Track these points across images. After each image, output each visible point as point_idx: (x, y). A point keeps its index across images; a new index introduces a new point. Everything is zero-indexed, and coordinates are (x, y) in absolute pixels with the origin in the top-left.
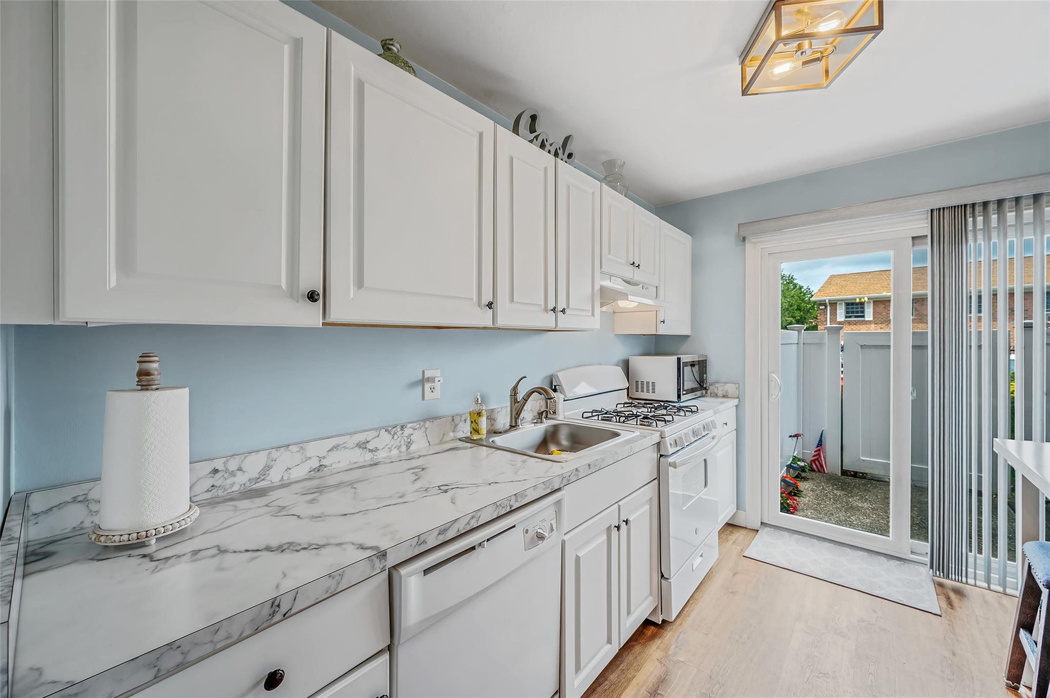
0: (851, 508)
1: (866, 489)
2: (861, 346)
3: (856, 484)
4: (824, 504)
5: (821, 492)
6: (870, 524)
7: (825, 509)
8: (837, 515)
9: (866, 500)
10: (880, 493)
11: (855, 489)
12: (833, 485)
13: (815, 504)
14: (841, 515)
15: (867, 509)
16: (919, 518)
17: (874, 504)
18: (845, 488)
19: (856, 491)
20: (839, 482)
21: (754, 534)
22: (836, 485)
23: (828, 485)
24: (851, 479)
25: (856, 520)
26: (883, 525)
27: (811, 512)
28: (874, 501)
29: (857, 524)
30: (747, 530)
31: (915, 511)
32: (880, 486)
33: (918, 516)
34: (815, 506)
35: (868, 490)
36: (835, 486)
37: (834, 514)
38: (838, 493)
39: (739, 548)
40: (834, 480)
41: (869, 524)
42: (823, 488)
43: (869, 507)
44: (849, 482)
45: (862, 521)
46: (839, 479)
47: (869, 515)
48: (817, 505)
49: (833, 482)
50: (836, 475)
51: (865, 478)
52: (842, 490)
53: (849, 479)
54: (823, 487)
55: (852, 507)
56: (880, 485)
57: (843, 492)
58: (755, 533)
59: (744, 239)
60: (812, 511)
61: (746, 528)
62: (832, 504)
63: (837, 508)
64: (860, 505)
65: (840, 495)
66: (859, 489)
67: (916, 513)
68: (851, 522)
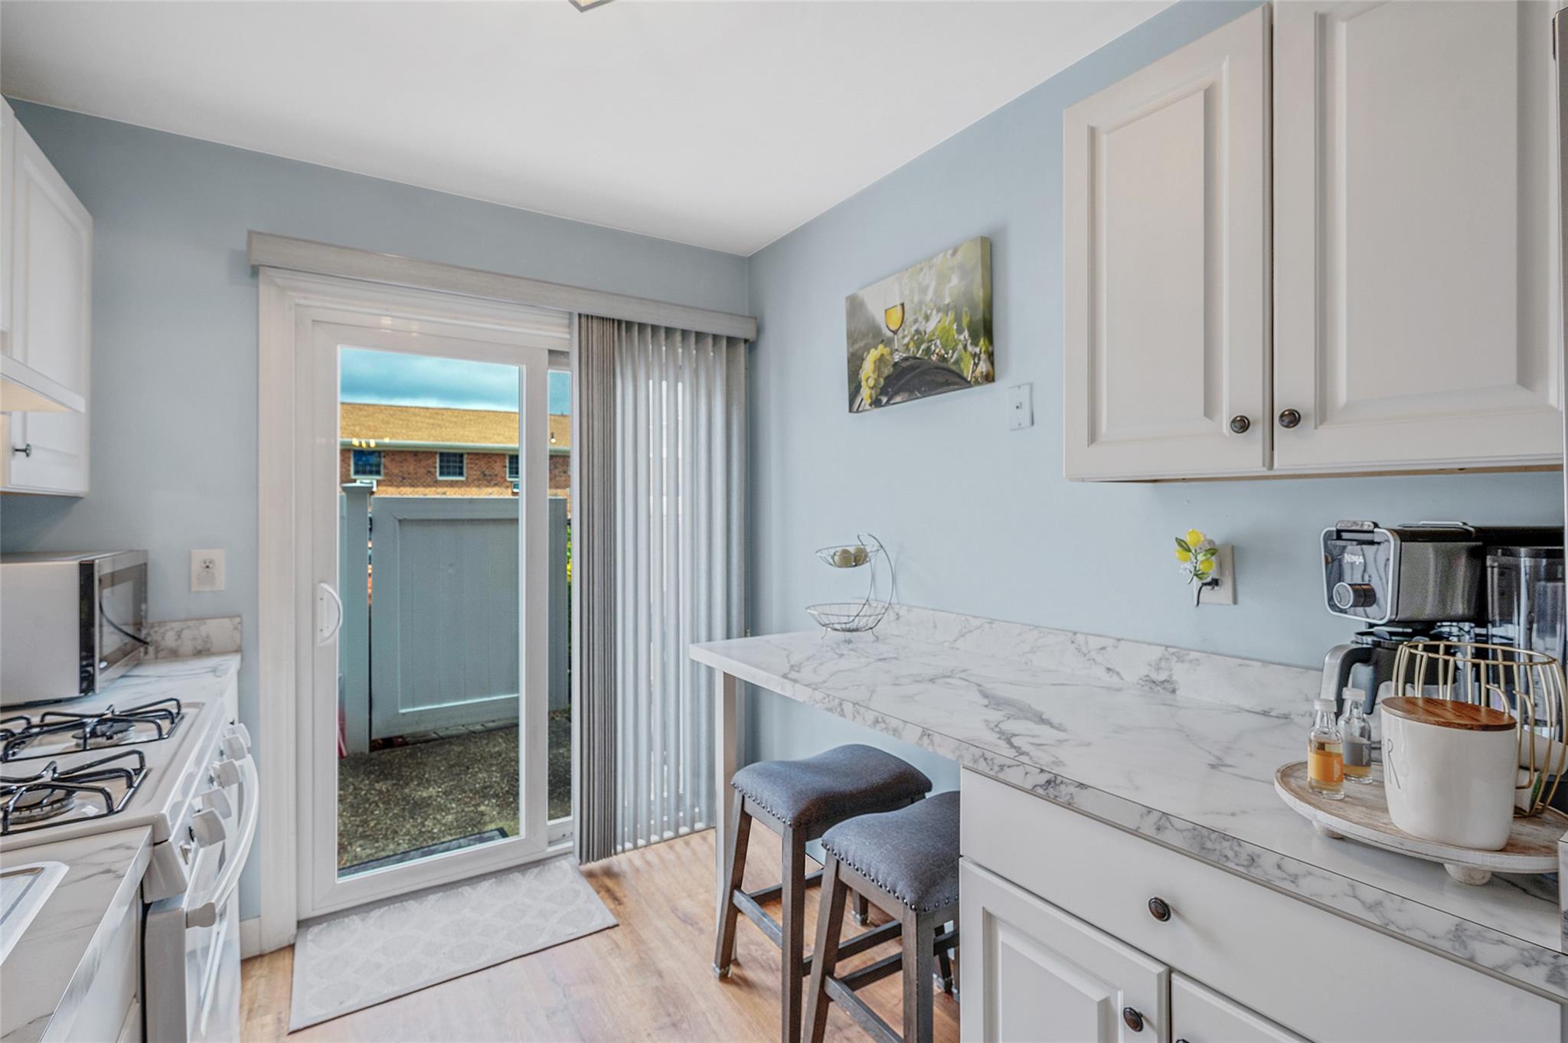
0: (418, 807)
1: (418, 763)
2: (400, 521)
3: (400, 760)
4: (373, 819)
5: (355, 798)
6: (457, 821)
7: (379, 827)
8: (404, 830)
9: (428, 781)
10: (440, 761)
11: (404, 769)
12: (368, 774)
13: (358, 826)
14: (408, 826)
15: (438, 796)
16: (505, 781)
17: (441, 784)
18: (389, 774)
19: (406, 771)
20: (374, 766)
21: (287, 961)
22: (372, 773)
23: (360, 779)
24: (389, 754)
25: (434, 825)
26: (472, 815)
27: (360, 846)
28: (439, 779)
29: (440, 831)
30: (266, 959)
31: (495, 771)
32: (434, 750)
33: (502, 779)
34: (361, 829)
35: (421, 763)
36: (372, 776)
37: (398, 830)
38: (381, 786)
39: (269, 1019)
40: (364, 764)
41: (455, 824)
42: (355, 789)
43: (439, 792)
44: (389, 760)
45: (444, 821)
46: (372, 759)
47: (446, 806)
48: (362, 826)
49: (365, 769)
50: (362, 753)
51: (407, 744)
52: (386, 778)
53: (386, 755)
54: (353, 785)
55: (415, 803)
56: (432, 747)
57: (390, 782)
58: (288, 955)
59: (255, 271)
60: (361, 842)
61: (261, 956)
62: (385, 813)
63: (396, 816)
64: (425, 795)
65: (388, 790)
66: (409, 767)
67: (498, 775)
68: (429, 832)
